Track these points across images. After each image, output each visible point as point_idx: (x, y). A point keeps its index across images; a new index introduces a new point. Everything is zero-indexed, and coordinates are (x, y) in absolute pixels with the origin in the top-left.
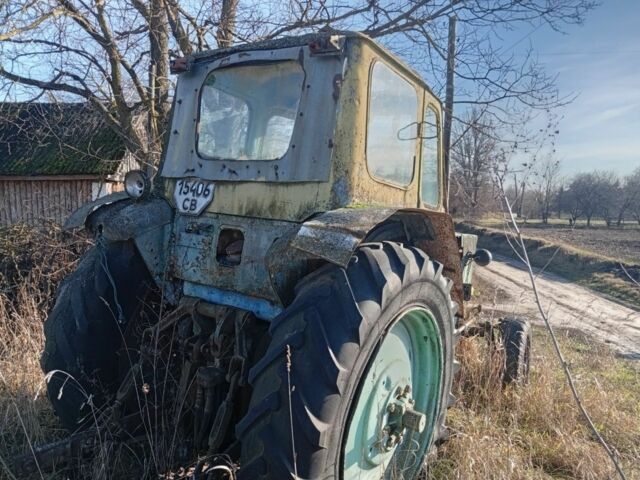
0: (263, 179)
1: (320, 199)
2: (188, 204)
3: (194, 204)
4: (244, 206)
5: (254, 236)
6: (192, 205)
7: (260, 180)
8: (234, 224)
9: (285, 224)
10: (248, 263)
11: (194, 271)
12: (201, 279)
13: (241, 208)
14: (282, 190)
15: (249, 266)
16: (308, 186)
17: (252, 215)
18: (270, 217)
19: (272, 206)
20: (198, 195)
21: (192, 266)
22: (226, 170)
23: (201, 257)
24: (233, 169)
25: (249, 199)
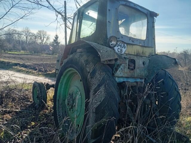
0: (141, 45)
1: (153, 52)
2: (119, 50)
3: (121, 50)
4: (135, 52)
5: (138, 61)
6: (121, 51)
7: (140, 45)
8: (133, 57)
9: (145, 57)
10: (137, 69)
11: (120, 73)
12: (123, 75)
13: (134, 53)
14: (145, 48)
15: (138, 70)
16: (150, 48)
17: (138, 55)
18: (142, 56)
19: (143, 52)
20: (122, 47)
21: (119, 71)
22: (131, 40)
23: (123, 68)
24: (133, 40)
25: (137, 50)
